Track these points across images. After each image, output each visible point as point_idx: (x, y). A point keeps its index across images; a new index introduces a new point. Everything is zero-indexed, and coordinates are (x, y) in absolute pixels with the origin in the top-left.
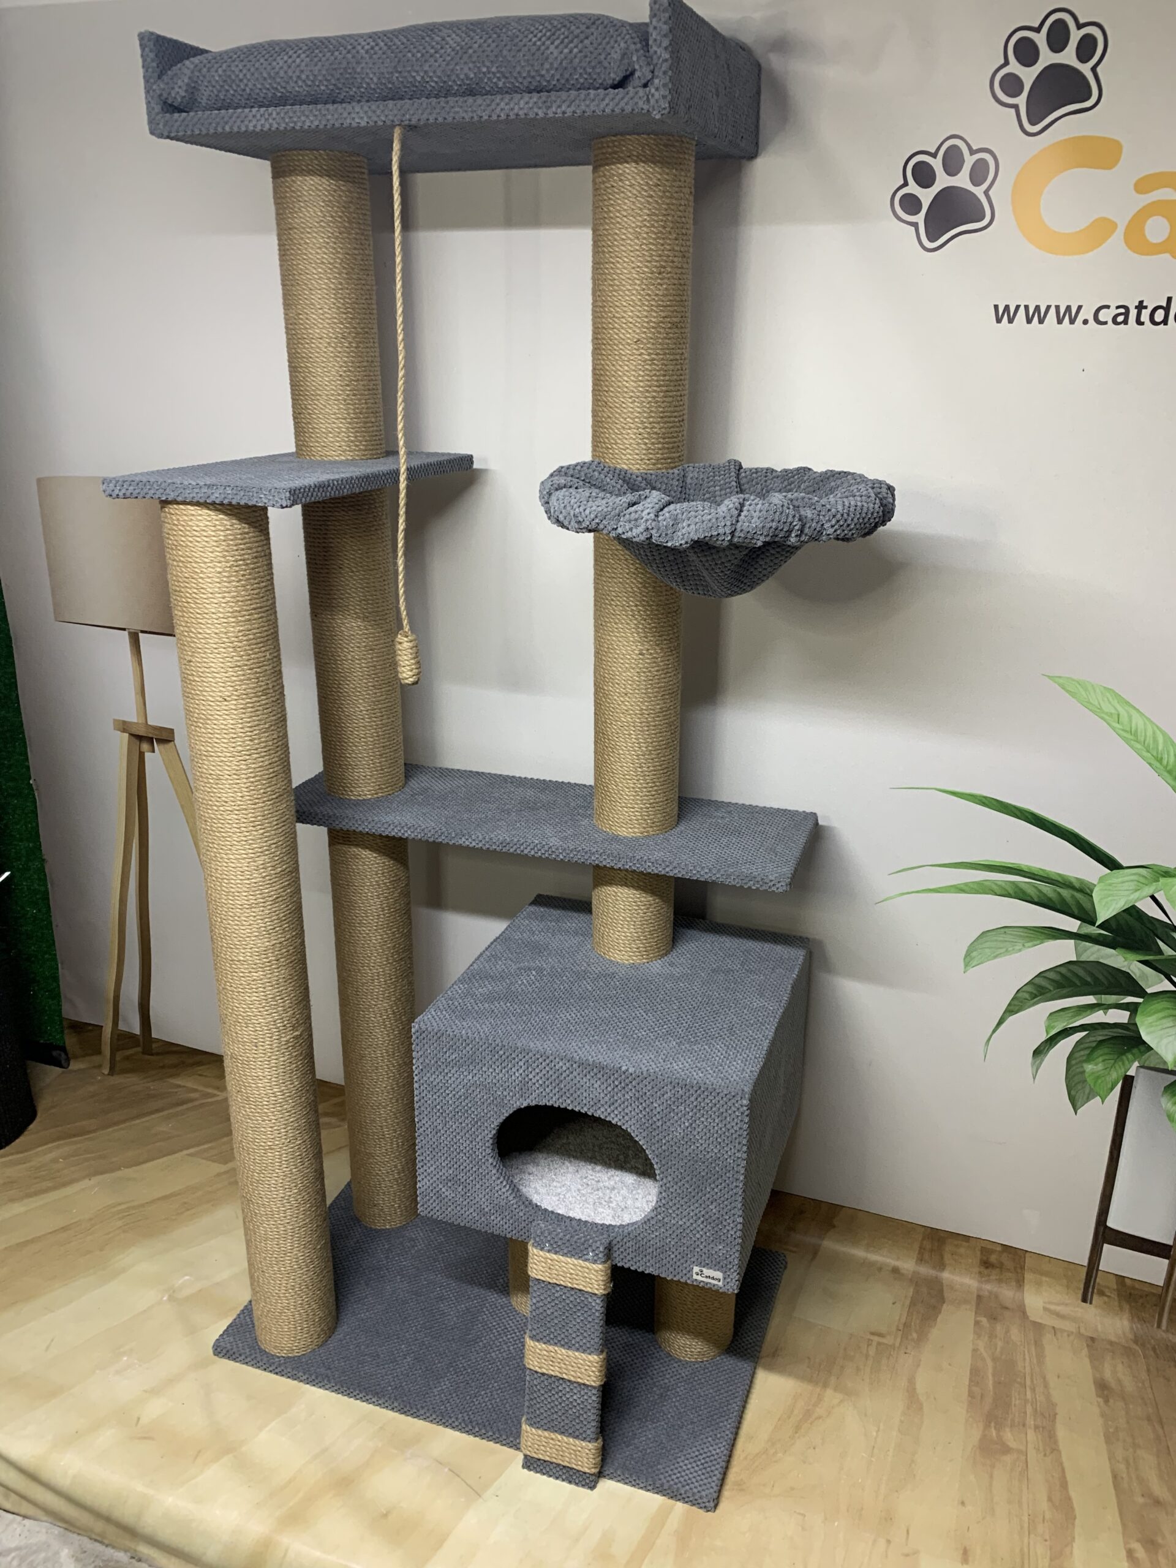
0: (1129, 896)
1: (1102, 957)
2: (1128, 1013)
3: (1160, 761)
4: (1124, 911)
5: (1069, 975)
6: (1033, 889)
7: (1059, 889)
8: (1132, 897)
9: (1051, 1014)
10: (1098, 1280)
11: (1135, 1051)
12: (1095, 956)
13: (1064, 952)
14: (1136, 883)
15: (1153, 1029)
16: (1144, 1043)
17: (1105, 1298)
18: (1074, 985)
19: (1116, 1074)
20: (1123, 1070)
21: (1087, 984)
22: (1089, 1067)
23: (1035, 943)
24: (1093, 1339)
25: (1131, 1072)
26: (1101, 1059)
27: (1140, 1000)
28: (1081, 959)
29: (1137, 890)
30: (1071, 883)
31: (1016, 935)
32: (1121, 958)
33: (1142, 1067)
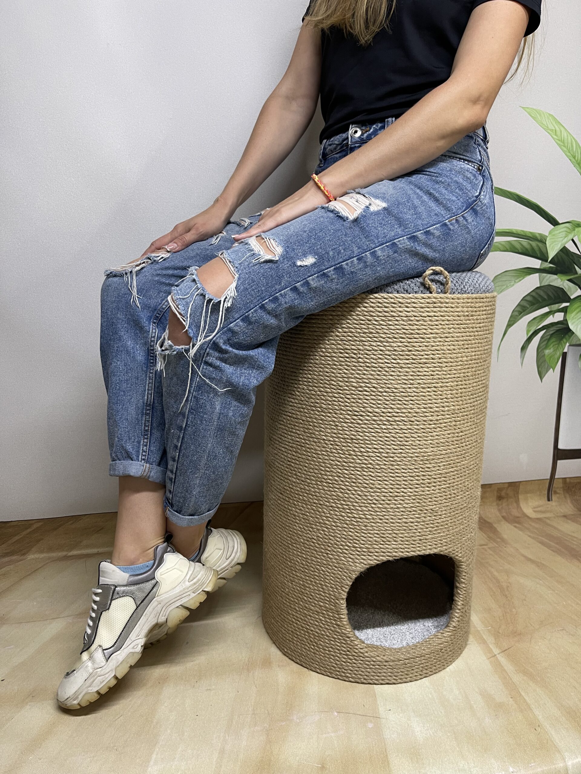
0: (562, 240)
1: (552, 282)
2: (563, 314)
3: (574, 158)
4: (561, 250)
5: (536, 296)
6: (519, 244)
7: (531, 242)
8: (564, 241)
9: (529, 323)
10: (554, 485)
11: (567, 336)
12: (548, 281)
13: (533, 282)
14: (565, 233)
15: (574, 321)
16: (571, 330)
17: (558, 495)
18: (538, 302)
19: (559, 353)
20: (562, 349)
21: (544, 300)
22: (547, 352)
23: (520, 279)
25: (565, 350)
26: (552, 345)
27: (568, 304)
28: (542, 285)
29: (565, 237)
30: (536, 237)
31: (511, 275)
32: (559, 280)
33: (570, 345)
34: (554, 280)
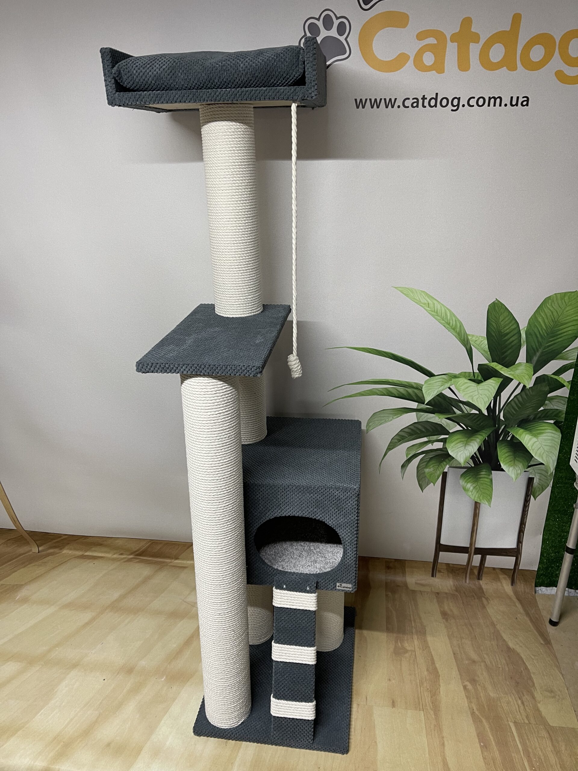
0: (439, 388)
1: (429, 419)
2: (442, 443)
3: (449, 324)
4: (437, 396)
5: (414, 429)
6: (395, 390)
7: (407, 389)
9: (408, 448)
10: (438, 566)
11: (447, 460)
12: (425, 418)
13: (411, 418)
14: (440, 382)
15: (453, 449)
16: (450, 456)
17: (442, 574)
18: (416, 433)
19: (439, 472)
20: (442, 470)
21: (423, 432)
22: (427, 470)
23: (398, 416)
24: (438, 593)
25: (446, 470)
26: (432, 466)
27: (447, 436)
28: (420, 420)
29: (442, 386)
30: (412, 385)
31: (388, 413)
32: (437, 418)
33: (450, 467)
34: (432, 418)
